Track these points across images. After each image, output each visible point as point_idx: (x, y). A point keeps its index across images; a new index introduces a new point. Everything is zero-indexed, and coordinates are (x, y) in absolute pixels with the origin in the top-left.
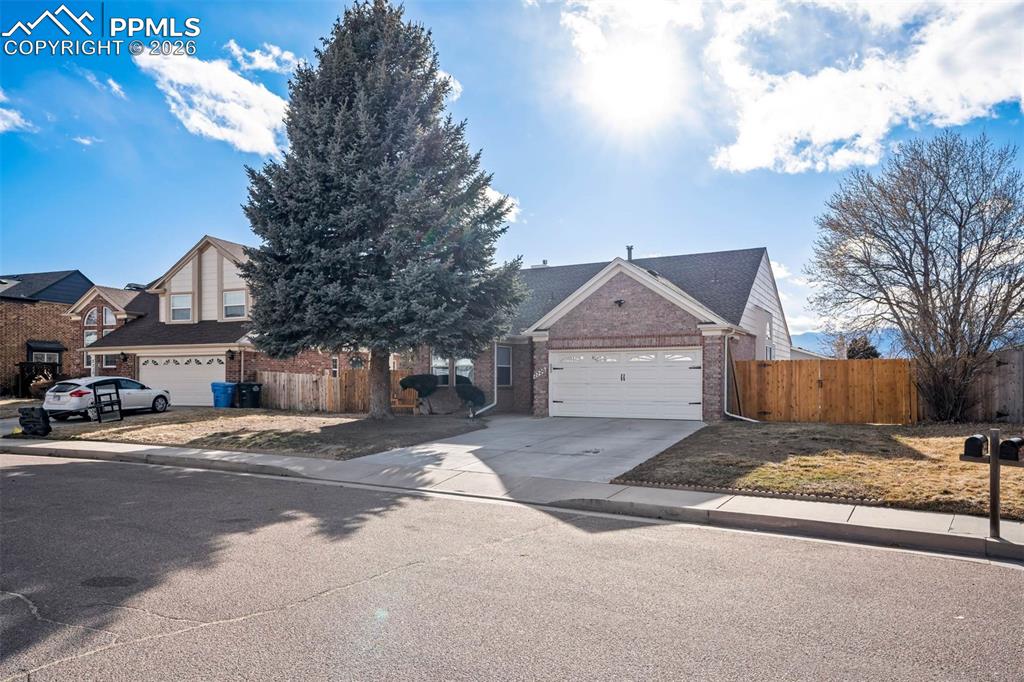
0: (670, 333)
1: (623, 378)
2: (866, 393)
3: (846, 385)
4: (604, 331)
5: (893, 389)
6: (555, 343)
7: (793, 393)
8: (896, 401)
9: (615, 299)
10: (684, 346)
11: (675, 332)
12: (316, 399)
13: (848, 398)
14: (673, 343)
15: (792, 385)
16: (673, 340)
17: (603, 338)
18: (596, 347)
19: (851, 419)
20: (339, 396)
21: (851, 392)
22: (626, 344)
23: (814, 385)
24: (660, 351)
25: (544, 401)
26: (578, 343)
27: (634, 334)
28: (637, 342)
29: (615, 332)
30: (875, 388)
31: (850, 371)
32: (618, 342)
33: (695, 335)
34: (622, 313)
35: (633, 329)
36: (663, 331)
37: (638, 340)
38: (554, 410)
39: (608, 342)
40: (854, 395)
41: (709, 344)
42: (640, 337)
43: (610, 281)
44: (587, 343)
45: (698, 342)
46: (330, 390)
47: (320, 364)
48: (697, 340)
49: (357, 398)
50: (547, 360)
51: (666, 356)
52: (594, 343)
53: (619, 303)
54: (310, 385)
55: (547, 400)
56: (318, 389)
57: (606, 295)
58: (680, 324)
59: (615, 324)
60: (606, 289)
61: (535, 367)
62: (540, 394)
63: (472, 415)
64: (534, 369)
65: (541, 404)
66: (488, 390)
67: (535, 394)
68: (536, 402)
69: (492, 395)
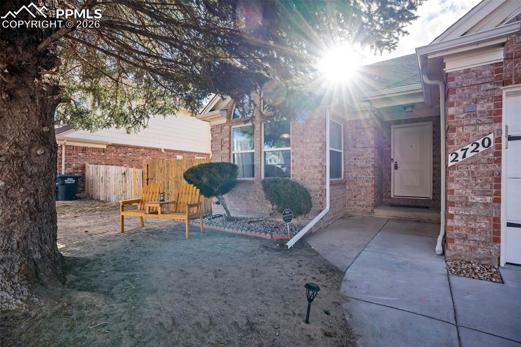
12: (125, 192)
25: (484, 223)
46: (135, 183)
50: (496, 117)
54: (120, 177)
55: (496, 219)
56: (126, 181)
61: (454, 136)
62: (467, 205)
63: (290, 244)
64: (450, 142)
65: (474, 230)
66: (316, 187)
67: (449, 204)
68: (456, 222)
69: (323, 195)
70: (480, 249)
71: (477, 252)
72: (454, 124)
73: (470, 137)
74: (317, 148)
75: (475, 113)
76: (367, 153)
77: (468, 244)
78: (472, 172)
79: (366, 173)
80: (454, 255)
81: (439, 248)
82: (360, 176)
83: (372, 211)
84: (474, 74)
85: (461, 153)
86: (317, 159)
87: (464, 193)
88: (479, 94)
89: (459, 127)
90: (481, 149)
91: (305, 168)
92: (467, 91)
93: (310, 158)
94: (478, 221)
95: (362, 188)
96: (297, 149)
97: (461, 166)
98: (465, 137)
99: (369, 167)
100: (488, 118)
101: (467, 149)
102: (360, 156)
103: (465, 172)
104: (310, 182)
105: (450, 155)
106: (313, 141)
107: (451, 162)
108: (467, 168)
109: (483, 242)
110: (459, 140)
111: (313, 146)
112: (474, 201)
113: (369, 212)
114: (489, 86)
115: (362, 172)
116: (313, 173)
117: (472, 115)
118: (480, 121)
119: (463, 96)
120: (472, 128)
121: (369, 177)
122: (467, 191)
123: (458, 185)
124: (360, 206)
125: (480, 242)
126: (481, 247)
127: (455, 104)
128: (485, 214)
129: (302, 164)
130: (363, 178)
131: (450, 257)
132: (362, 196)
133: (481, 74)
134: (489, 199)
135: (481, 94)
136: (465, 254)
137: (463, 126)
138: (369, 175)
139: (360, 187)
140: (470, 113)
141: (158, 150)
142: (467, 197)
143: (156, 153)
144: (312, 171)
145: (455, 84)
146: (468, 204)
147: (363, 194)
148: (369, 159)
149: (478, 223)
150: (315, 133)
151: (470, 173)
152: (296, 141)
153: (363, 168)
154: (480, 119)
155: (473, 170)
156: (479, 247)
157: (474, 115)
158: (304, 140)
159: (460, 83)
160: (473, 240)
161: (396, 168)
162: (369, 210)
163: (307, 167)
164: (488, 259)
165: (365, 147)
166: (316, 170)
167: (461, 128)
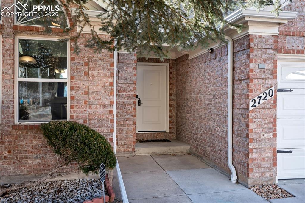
50: (274, 74)
61: (252, 86)
62: (260, 141)
65: (264, 159)
68: (254, 155)
70: (267, 173)
71: (265, 176)
72: (253, 77)
73: (261, 88)
74: (107, 84)
75: (264, 70)
76: (129, 89)
77: (261, 171)
78: (262, 114)
79: (128, 110)
80: (253, 182)
82: (121, 114)
83: (134, 149)
84: (264, 40)
85: (257, 100)
86: (107, 97)
87: (258, 131)
88: (266, 56)
89: (255, 79)
90: (268, 97)
91: (90, 107)
92: (260, 52)
93: (98, 95)
94: (266, 152)
95: (124, 126)
96: (80, 83)
97: (256, 110)
98: (258, 88)
99: (130, 104)
100: (271, 75)
101: (261, 97)
102: (122, 92)
103: (258, 115)
104: (98, 125)
105: (251, 101)
106: (102, 75)
107: (252, 107)
108: (259, 111)
109: (268, 167)
110: (255, 89)
111: (101, 81)
112: (264, 137)
113: (131, 151)
114: (271, 52)
115: (124, 110)
116: (101, 113)
117: (263, 71)
118: (267, 76)
119: (258, 55)
120: (262, 81)
121: (130, 114)
122: (260, 129)
123: (255, 125)
124: (122, 145)
125: (267, 168)
126: (267, 172)
127: (254, 61)
128: (269, 146)
129: (85, 102)
130: (125, 115)
131: (251, 184)
132: (123, 135)
133: (268, 41)
134: (271, 134)
135: (267, 56)
136: (259, 179)
137: (257, 79)
138: (131, 113)
139: (122, 125)
140: (262, 70)
142: (260, 134)
144: (100, 110)
145: (254, 45)
146: (260, 139)
147: (124, 132)
148: (131, 96)
149: (266, 153)
150: (105, 65)
151: (261, 115)
152: (77, 72)
153: (125, 105)
154: (267, 75)
155: (263, 113)
156: (266, 172)
157: (264, 71)
158: (90, 72)
159: (256, 45)
160: (263, 167)
161: (139, 104)
163: (93, 106)
164: (271, 179)
165: (127, 83)
166: (105, 109)
167: (256, 80)
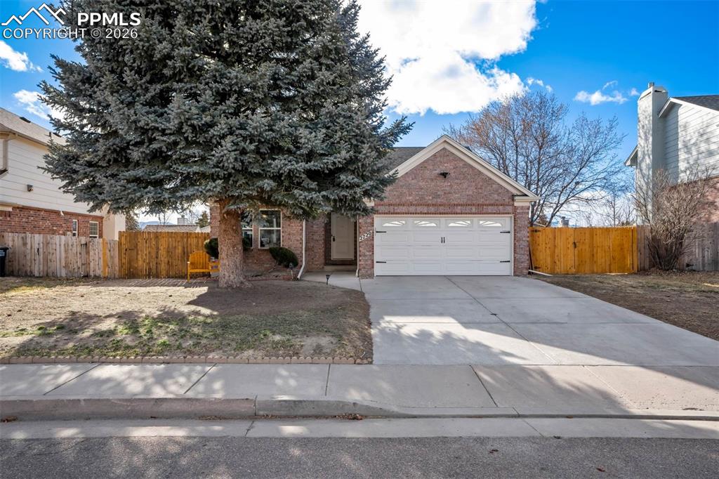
0: (487, 202)
1: (443, 241)
2: (605, 252)
3: (592, 246)
4: (429, 199)
5: (622, 249)
6: (381, 209)
7: (556, 251)
8: (624, 258)
9: (438, 171)
10: (499, 214)
11: (492, 202)
12: (87, 264)
13: (593, 255)
14: (490, 211)
15: (555, 246)
16: (490, 209)
17: (428, 205)
18: (421, 213)
19: (595, 270)
20: (117, 260)
21: (595, 250)
22: (450, 211)
23: (571, 246)
24: (476, 218)
25: (369, 262)
26: (404, 209)
27: (456, 203)
28: (458, 209)
29: (439, 200)
30: (611, 248)
31: (595, 236)
32: (441, 209)
33: (508, 205)
34: (444, 185)
35: (455, 198)
36: (481, 201)
37: (459, 207)
38: (378, 270)
39: (432, 209)
40: (597, 253)
41: (519, 213)
42: (462, 205)
43: (435, 155)
44: (412, 209)
45: (511, 211)
46: (104, 254)
47: (61, 225)
48: (510, 209)
49: (140, 263)
50: (372, 224)
51: (481, 222)
52: (419, 209)
53: (444, 175)
54: (78, 249)
55: (373, 260)
56: (88, 253)
57: (431, 167)
58: (496, 196)
59: (439, 193)
60: (430, 161)
61: (361, 230)
62: (365, 256)
63: (299, 277)
64: (360, 233)
65: (367, 265)
66: (298, 252)
67: (360, 256)
68: (362, 263)
69: (302, 257)
70: (369, 271)
74: (299, 230)
76: (320, 231)
79: (320, 244)
80: (362, 275)
81: (357, 274)
83: (323, 268)
85: (363, 237)
86: (300, 236)
87: (364, 251)
89: (362, 227)
90: (368, 236)
91: (291, 241)
96: (286, 229)
97: (363, 242)
98: (364, 231)
100: (370, 225)
101: (365, 235)
102: (315, 233)
103: (364, 244)
104: (295, 249)
105: (360, 237)
106: (296, 225)
107: (360, 240)
108: (365, 242)
111: (296, 228)
114: (371, 214)
115: (316, 243)
116: (296, 244)
120: (366, 228)
121: (321, 246)
123: (362, 249)
125: (368, 269)
127: (362, 218)
128: (370, 259)
129: (289, 239)
130: (318, 247)
131: (360, 275)
132: (317, 259)
134: (371, 253)
136: (365, 274)
139: (316, 252)
140: (366, 222)
141: (57, 213)
143: (54, 216)
144: (296, 242)
148: (321, 235)
151: (366, 244)
152: (285, 224)
153: (317, 241)
154: (368, 225)
158: (291, 225)
160: (366, 268)
161: (334, 240)
162: (321, 267)
166: (298, 242)
